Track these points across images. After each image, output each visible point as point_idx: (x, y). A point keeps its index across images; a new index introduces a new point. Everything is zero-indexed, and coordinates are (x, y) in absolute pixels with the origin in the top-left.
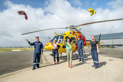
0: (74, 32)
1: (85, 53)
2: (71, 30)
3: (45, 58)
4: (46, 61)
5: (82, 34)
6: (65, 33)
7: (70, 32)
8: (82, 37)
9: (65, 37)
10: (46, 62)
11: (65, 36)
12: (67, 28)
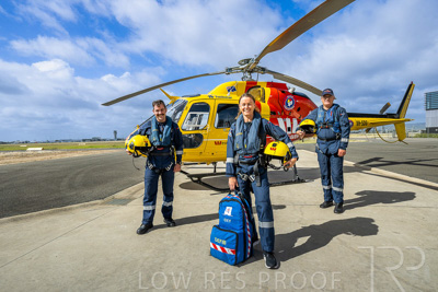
0: (251, 86)
2: (242, 79)
5: (290, 91)
8: (290, 103)
11: (190, 102)
12: (229, 71)
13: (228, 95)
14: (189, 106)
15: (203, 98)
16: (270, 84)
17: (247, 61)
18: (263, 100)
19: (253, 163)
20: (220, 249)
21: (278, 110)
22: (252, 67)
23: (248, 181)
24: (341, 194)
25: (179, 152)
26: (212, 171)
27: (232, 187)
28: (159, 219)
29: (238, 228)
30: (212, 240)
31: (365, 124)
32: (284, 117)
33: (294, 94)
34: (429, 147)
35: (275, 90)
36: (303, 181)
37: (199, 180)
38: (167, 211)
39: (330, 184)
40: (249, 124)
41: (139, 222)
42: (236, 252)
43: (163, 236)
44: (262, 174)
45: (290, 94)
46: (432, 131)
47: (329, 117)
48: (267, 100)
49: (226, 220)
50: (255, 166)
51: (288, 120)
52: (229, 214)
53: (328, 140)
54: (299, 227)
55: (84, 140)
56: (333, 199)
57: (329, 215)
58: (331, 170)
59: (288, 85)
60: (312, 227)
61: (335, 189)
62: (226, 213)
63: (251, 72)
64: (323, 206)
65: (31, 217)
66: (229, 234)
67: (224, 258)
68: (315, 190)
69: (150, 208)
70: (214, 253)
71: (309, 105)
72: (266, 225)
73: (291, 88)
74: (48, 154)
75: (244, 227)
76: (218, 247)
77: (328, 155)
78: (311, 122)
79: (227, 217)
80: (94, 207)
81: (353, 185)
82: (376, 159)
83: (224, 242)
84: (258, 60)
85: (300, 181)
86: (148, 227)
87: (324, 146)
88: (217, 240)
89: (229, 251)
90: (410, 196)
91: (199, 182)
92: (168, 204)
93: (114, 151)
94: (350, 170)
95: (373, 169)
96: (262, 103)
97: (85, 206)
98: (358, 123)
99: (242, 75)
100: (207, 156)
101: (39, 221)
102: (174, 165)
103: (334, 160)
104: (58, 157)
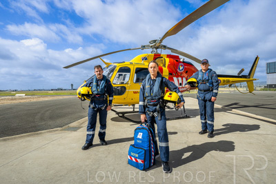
0: (157, 57)
5: (181, 60)
8: (181, 68)
11: (118, 66)
12: (143, 47)
13: (142, 62)
14: (117, 69)
15: (127, 64)
16: (169, 56)
17: (155, 41)
18: (164, 66)
19: (156, 105)
20: (134, 160)
21: (173, 72)
22: (157, 45)
23: (153, 117)
24: (212, 126)
25: (111, 98)
26: (132, 110)
27: (143, 120)
28: (96, 140)
29: (146, 147)
30: (129, 154)
31: (228, 81)
32: (177, 77)
33: (183, 62)
34: (268, 97)
35: (172, 59)
36: (189, 117)
37: (123, 115)
38: (102, 136)
39: (205, 119)
40: (154, 81)
41: (83, 142)
42: (144, 161)
43: (99, 151)
44: (162, 112)
45: (181, 62)
46: (270, 86)
47: (206, 77)
48: (167, 65)
49: (138, 141)
50: (158, 107)
51: (180, 79)
52: (141, 137)
53: (205, 91)
54: (186, 146)
55: (52, 90)
56: (207, 129)
57: (205, 139)
58: (206, 111)
59: (180, 56)
60: (194, 146)
61: (209, 122)
62: (138, 137)
63: (157, 48)
64: (201, 133)
65: (15, 138)
66: (140, 150)
67: (136, 165)
68: (196, 123)
69: (91, 133)
70: (130, 162)
71: (193, 69)
72: (163, 145)
73: (182, 58)
74: (28, 98)
75: (150, 146)
76: (133, 158)
77: (205, 101)
78: (194, 80)
79: (139, 139)
80: (56, 132)
81: (221, 120)
82: (236, 104)
83: (137, 155)
84: (161, 41)
85: (187, 117)
86: (89, 145)
87: (202, 95)
88: (132, 154)
89: (140, 161)
90: (256, 127)
91: (123, 117)
92: (102, 131)
93: (71, 97)
94: (219, 110)
95: (233, 110)
96: (163, 68)
97: (50, 132)
98: (224, 81)
99: (151, 50)
100: (129, 100)
101: (20, 141)
102: (107, 106)
103: (208, 104)
104: (35, 100)
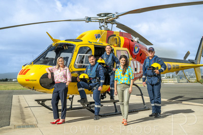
1: (142, 95)
2: (100, 28)
3: (22, 113)
4: (20, 121)
6: (82, 36)
7: (98, 31)
9: (77, 49)
10: (21, 124)
11: (78, 46)
12: (89, 19)
13: (98, 41)
18: (119, 46)
77: (152, 85)
98: (174, 67)
